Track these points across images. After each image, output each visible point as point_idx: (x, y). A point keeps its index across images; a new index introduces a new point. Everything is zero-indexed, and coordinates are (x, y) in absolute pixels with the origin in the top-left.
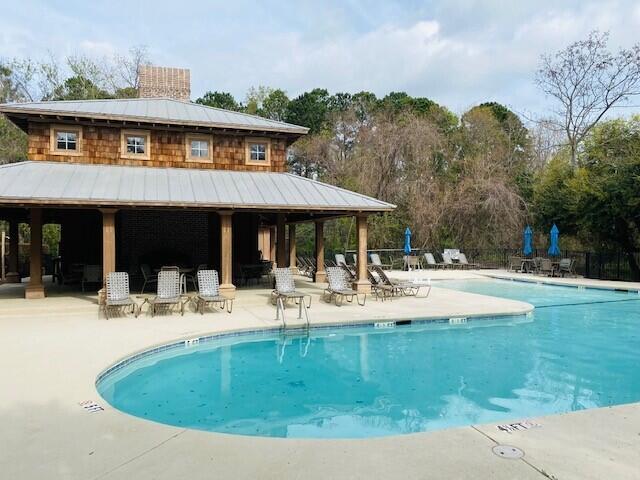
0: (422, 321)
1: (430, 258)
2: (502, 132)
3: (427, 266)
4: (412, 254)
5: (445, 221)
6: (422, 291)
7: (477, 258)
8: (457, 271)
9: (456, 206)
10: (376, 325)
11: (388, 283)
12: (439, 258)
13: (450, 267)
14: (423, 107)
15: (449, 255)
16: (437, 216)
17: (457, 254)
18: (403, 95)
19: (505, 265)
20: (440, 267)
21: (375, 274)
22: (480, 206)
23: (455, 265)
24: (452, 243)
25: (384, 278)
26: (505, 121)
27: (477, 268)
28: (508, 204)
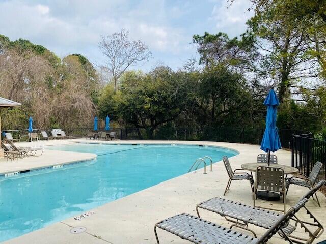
0: (37, 170)
1: (44, 134)
2: (84, 70)
3: (43, 139)
4: (33, 132)
5: (54, 114)
6: (39, 152)
7: (70, 133)
8: (60, 140)
9: (59, 106)
10: (6, 175)
11: (16, 149)
12: (50, 134)
13: (56, 138)
14: (40, 50)
15: (55, 132)
16: (49, 111)
17: (60, 131)
18: (28, 42)
19: (85, 136)
20: (50, 139)
21: (7, 145)
22: (73, 106)
23: (59, 137)
24: (58, 126)
25: (13, 147)
26: (85, 65)
27: (71, 138)
28: (86, 106)
